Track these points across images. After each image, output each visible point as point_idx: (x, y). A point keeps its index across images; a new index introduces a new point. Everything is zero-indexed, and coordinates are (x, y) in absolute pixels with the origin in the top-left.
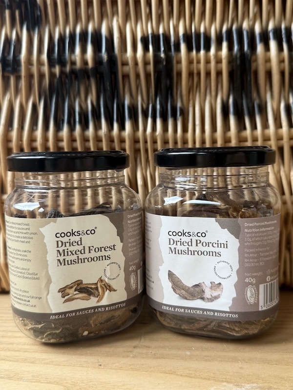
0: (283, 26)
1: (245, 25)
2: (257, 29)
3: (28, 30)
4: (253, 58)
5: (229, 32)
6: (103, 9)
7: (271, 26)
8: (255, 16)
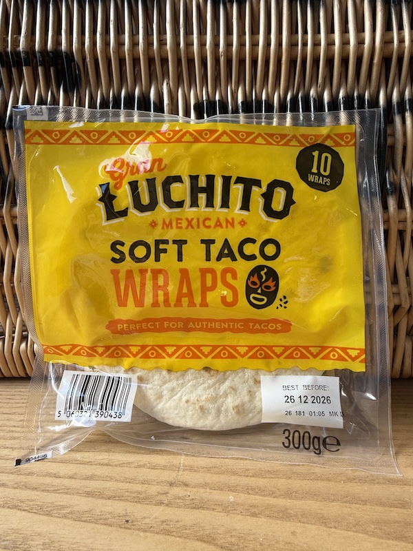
0: (355, 94)
1: (312, 92)
2: (326, 97)
3: (65, 91)
5: (294, 100)
6: (152, 68)
8: (324, 81)
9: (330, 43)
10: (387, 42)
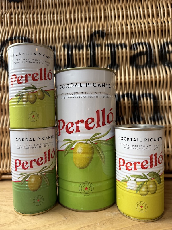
1: (117, 92)
2: (121, 93)
4: (119, 103)
7: (125, 93)
8: (120, 89)
9: (121, 79)
10: (137, 78)
